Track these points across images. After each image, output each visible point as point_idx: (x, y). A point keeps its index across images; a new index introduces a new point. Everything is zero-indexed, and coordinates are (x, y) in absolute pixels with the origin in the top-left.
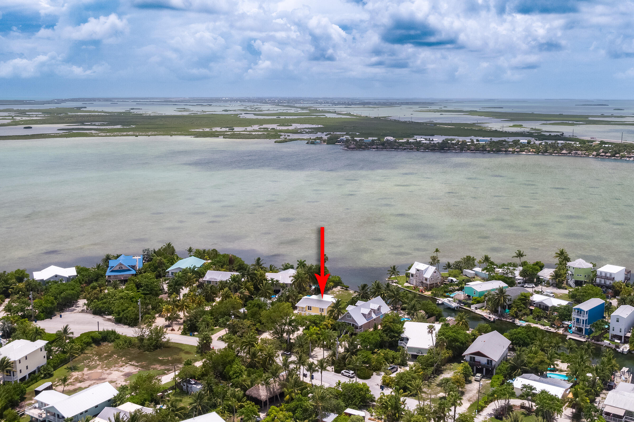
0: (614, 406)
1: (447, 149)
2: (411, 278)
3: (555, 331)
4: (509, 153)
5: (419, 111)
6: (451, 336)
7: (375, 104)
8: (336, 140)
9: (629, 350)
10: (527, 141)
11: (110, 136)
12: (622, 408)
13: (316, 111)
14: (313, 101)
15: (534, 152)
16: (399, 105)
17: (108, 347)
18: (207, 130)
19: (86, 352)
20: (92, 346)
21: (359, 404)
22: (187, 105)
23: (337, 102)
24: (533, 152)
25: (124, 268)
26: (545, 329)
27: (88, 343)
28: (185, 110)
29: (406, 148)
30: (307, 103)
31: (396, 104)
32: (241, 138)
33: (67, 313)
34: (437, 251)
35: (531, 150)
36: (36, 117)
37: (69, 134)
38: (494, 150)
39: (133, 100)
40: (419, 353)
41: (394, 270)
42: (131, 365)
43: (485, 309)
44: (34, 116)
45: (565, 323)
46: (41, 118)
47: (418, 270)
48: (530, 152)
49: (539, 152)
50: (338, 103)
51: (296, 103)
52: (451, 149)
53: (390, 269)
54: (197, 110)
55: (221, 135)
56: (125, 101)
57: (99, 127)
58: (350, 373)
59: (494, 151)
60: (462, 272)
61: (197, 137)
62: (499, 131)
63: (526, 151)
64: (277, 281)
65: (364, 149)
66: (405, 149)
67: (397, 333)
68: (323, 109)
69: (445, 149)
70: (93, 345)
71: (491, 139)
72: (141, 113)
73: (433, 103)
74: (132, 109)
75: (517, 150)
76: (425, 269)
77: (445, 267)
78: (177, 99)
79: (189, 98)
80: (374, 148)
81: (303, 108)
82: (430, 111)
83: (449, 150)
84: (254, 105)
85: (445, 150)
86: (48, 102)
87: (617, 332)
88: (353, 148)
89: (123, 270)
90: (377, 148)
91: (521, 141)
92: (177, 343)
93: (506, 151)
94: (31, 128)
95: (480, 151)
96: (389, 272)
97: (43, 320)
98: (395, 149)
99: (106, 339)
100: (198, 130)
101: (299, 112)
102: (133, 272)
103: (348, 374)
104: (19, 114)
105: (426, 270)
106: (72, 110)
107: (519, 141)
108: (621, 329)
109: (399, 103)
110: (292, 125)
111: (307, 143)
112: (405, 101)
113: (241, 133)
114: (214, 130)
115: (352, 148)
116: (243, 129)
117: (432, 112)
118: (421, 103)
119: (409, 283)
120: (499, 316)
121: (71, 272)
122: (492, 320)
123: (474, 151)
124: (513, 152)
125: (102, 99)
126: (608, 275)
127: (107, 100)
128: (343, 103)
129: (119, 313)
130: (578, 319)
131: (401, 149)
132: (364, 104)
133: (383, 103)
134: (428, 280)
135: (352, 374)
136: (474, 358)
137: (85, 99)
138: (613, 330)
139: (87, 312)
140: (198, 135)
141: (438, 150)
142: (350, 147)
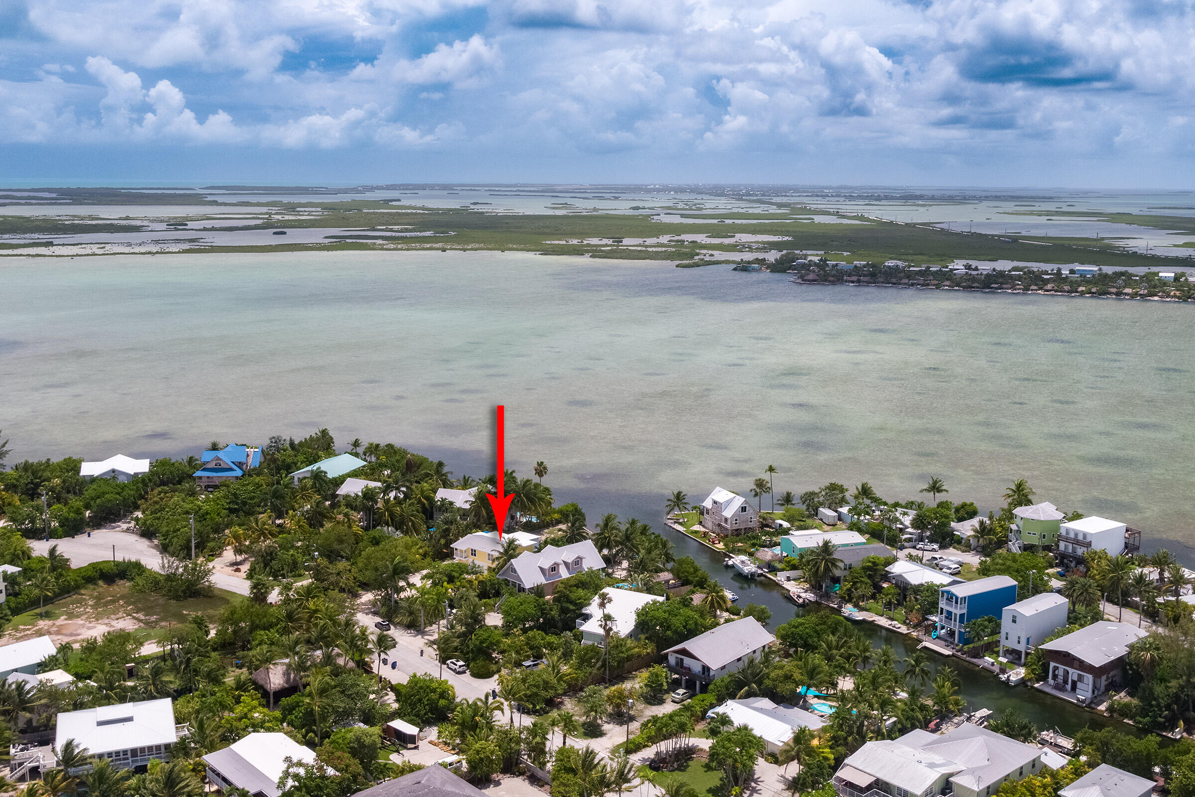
0: (861, 768)
1: (996, 286)
2: (706, 516)
3: (905, 632)
4: (1124, 298)
5: (1008, 213)
6: (655, 619)
7: (933, 198)
8: (789, 265)
9: (1023, 678)
10: (1173, 275)
11: (401, 249)
12: (872, 773)
13: (805, 210)
14: (810, 192)
15: (1179, 298)
16: (977, 202)
17: (123, 586)
18: (575, 242)
19: (83, 591)
20: (95, 584)
21: (425, 714)
22: (576, 197)
23: (856, 195)
24: (1175, 296)
25: (223, 466)
26: (891, 627)
27: (89, 577)
28: (565, 206)
29: (915, 284)
30: (799, 196)
31: (974, 198)
32: (621, 258)
33: (105, 530)
34: (771, 469)
35: (1172, 293)
36: (308, 215)
37: (340, 244)
38: (1094, 290)
39: (487, 189)
40: (601, 643)
41: (679, 500)
42: (134, 618)
43: (804, 582)
44: (306, 213)
45: (931, 618)
46: (317, 218)
47: (715, 502)
48: (1168, 296)
49: (1190, 297)
50: (858, 196)
51: (778, 196)
52: (1004, 286)
53: (672, 498)
54: (583, 206)
55: (587, 251)
56: (474, 190)
57: (398, 234)
58: (456, 665)
59: (1094, 293)
60: (817, 514)
61: (546, 254)
62: (1141, 255)
63: (1160, 294)
64: (451, 503)
65: (833, 283)
66: (912, 285)
67: (575, 604)
68: (815, 206)
69: (993, 286)
70: (101, 583)
71: (1100, 269)
72: (484, 211)
73: (1051, 198)
74: (475, 204)
75: (1142, 292)
76: (727, 502)
77: (779, 502)
78: (569, 187)
79: (590, 185)
80: (853, 282)
81: (780, 206)
82: (1031, 213)
83: (1000, 289)
84: (696, 199)
85: (992, 288)
86: (346, 191)
87: (1012, 644)
88: (815, 281)
89: (222, 468)
90: (859, 281)
91: (1161, 274)
92: (228, 592)
93: (1118, 294)
94: (285, 233)
95: (1065, 291)
96: (669, 503)
97: (61, 538)
98: (894, 284)
99: (125, 574)
100: (557, 242)
101: (772, 211)
102: (238, 473)
103: (453, 667)
104: (284, 210)
105: (729, 502)
106: (375, 204)
107: (1157, 274)
108: (1019, 638)
109: (981, 197)
110: (734, 236)
111: (735, 269)
112: (994, 194)
113: (629, 248)
114: (585, 242)
115: (809, 281)
116: (639, 241)
117: (1035, 215)
118: (1026, 197)
119: (704, 526)
120: (821, 597)
121: (142, 466)
122: (801, 601)
123: (1052, 292)
124: (1133, 296)
125: (438, 185)
126: (1080, 537)
127: (444, 187)
128: (867, 196)
129: (166, 535)
130: (949, 613)
131: (905, 284)
132: (909, 198)
133: (949, 196)
134: (729, 522)
135: (460, 666)
136: (682, 660)
137: (410, 185)
138: (1007, 638)
139: (133, 532)
140: (546, 252)
141: (978, 288)
142: (805, 278)
